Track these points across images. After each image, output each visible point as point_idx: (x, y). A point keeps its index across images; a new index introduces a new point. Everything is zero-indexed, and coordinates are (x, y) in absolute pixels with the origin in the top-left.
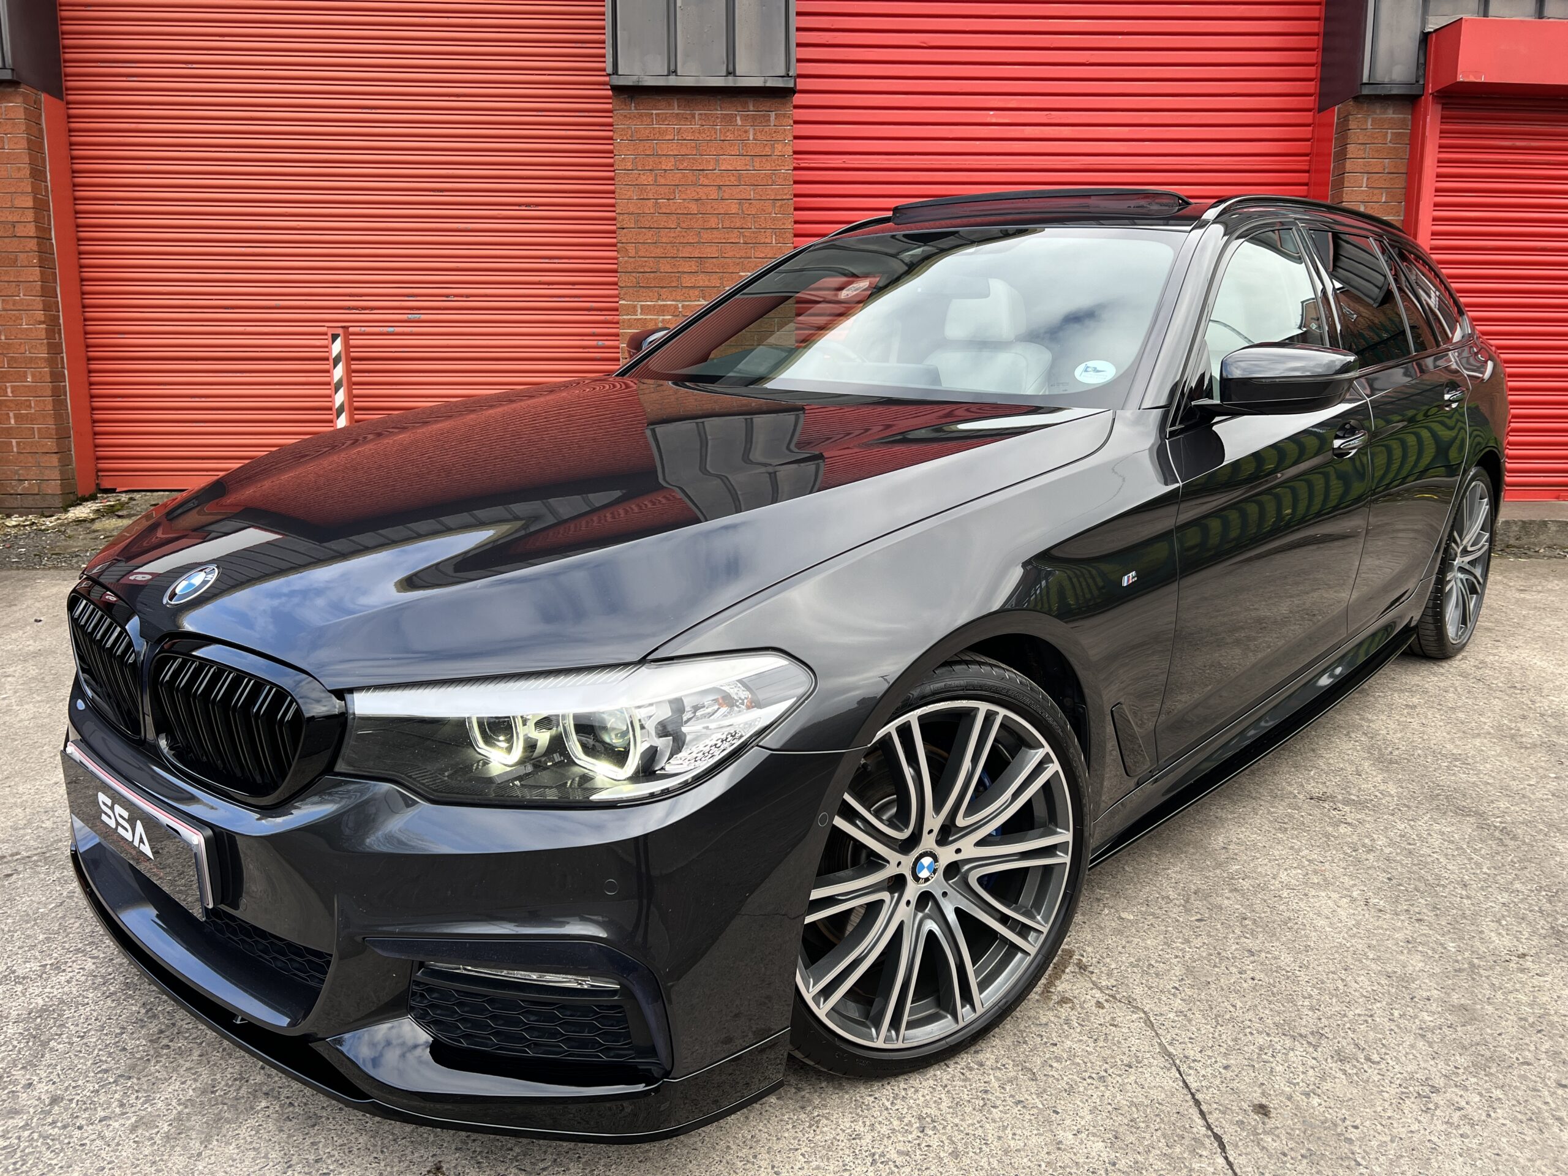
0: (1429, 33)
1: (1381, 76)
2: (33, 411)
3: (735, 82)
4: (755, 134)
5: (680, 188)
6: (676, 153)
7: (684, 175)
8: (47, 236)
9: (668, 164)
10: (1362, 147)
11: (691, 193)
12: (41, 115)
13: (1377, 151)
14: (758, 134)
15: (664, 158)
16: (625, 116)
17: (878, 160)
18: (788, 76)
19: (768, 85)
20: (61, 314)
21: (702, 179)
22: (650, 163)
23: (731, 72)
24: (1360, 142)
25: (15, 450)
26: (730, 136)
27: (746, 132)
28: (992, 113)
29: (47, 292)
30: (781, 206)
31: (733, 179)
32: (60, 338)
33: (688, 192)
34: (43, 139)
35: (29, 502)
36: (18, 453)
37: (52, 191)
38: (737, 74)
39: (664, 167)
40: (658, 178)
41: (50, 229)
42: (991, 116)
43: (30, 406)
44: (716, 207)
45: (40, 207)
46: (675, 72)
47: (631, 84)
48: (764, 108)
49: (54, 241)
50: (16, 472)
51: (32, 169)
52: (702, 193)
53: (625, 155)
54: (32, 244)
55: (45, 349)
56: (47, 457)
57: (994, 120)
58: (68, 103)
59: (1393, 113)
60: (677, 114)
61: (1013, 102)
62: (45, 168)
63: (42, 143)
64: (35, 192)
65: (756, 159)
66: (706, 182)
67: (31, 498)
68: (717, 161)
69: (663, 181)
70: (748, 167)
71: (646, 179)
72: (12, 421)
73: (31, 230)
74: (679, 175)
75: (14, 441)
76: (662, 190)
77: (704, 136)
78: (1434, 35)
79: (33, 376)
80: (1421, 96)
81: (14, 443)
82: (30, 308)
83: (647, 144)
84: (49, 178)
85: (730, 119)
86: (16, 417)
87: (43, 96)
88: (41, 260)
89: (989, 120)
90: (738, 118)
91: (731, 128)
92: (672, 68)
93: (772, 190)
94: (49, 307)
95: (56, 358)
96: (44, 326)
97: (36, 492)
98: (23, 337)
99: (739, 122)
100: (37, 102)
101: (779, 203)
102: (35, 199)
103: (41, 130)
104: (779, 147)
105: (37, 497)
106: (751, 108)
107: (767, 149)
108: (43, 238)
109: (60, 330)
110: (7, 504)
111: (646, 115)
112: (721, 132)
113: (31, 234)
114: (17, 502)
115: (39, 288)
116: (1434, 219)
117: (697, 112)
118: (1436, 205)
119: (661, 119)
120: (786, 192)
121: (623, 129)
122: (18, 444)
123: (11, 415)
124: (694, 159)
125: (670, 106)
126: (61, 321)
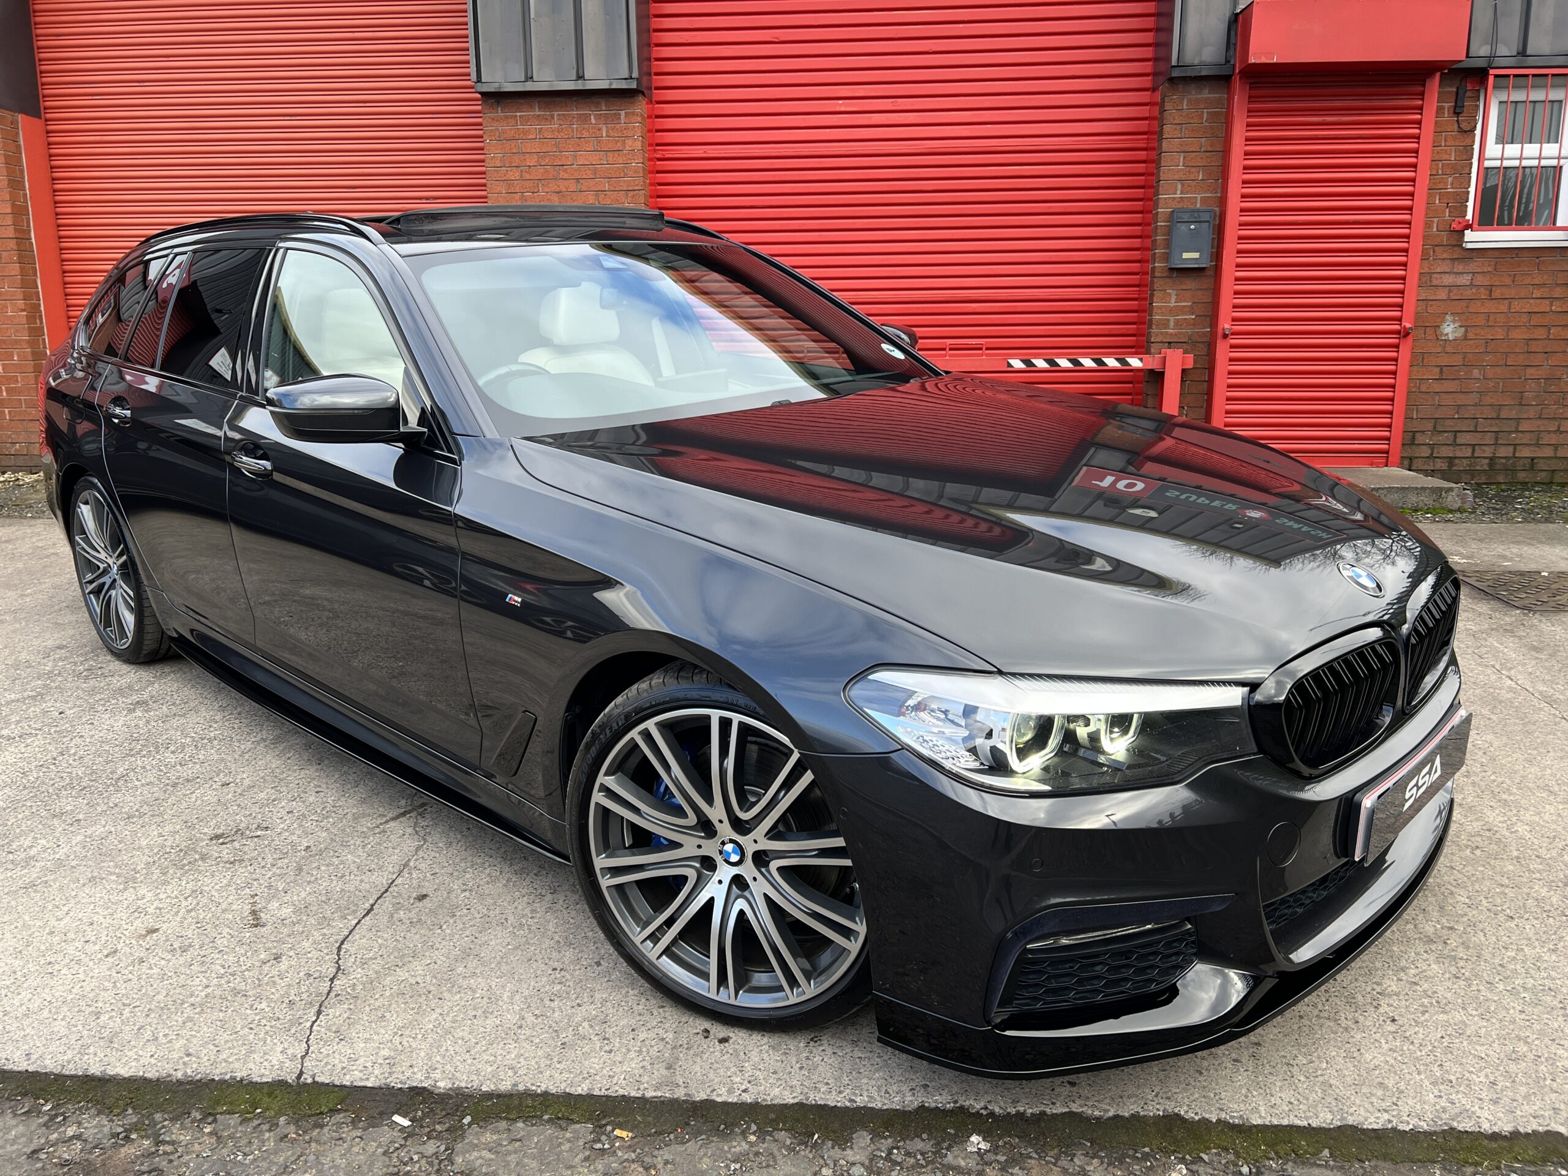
0: (1237, 14)
1: (1190, 57)
2: (20, 385)
3: (584, 86)
4: (607, 131)
5: (543, 182)
6: (538, 150)
7: (546, 171)
8: (27, 237)
9: (532, 161)
10: (1178, 127)
11: (553, 186)
12: (18, 133)
13: (1193, 130)
14: (611, 131)
15: (528, 155)
16: (493, 119)
17: (736, 149)
18: (631, 78)
19: (614, 87)
20: (42, 302)
21: (562, 173)
22: (516, 161)
23: (580, 77)
24: (1176, 122)
25: (8, 417)
26: (585, 134)
27: (599, 130)
28: (841, 102)
29: (28, 284)
30: (633, 197)
31: (589, 172)
32: (41, 322)
33: (550, 185)
34: (21, 154)
35: (20, 461)
36: (11, 420)
37: (31, 197)
38: (586, 78)
39: (528, 164)
40: (524, 173)
41: (30, 231)
42: (841, 105)
43: (17, 381)
44: (575, 198)
45: (19, 212)
46: (532, 78)
47: (493, 90)
48: (615, 108)
49: (33, 241)
50: (10, 436)
51: (9, 180)
52: (562, 186)
53: (494, 154)
54: (12, 244)
55: (26, 333)
56: (32, 424)
57: (843, 109)
58: (46, 120)
59: (1209, 93)
60: (538, 115)
61: (860, 91)
62: (24, 178)
63: (20, 158)
64: (13, 200)
65: (609, 153)
66: (566, 176)
67: (21, 458)
68: (575, 156)
69: (527, 176)
70: (602, 162)
71: (514, 174)
72: (5, 394)
73: (10, 232)
74: (541, 170)
75: (6, 411)
76: (527, 184)
77: (562, 134)
78: (1241, 16)
79: (19, 356)
80: (1232, 75)
81: (7, 412)
82: (14, 298)
83: (513, 143)
84: (27, 186)
85: (585, 119)
86: (7, 390)
87: (20, 117)
88: (20, 257)
89: (838, 109)
90: (592, 117)
91: (586, 126)
92: (529, 75)
93: (625, 181)
94: (30, 296)
95: (38, 340)
96: (25, 313)
97: (25, 453)
98: (9, 322)
99: (593, 121)
100: (14, 123)
101: (632, 193)
102: (13, 206)
103: (19, 146)
104: (629, 142)
105: (27, 457)
106: (604, 108)
107: (619, 144)
108: (22, 237)
109: (41, 316)
110: (3, 463)
111: (511, 117)
112: (577, 130)
113: (11, 236)
114: (12, 461)
115: (19, 281)
116: (1243, 196)
117: (556, 113)
118: (1244, 182)
119: (525, 120)
120: (637, 183)
121: (492, 131)
122: (10, 412)
123: (3, 388)
124: (554, 156)
125: (532, 107)
126: (42, 308)
